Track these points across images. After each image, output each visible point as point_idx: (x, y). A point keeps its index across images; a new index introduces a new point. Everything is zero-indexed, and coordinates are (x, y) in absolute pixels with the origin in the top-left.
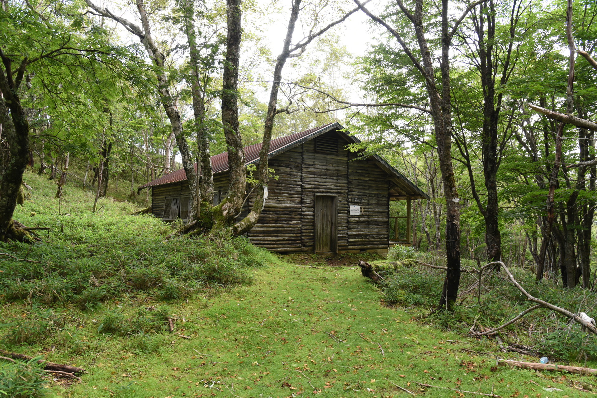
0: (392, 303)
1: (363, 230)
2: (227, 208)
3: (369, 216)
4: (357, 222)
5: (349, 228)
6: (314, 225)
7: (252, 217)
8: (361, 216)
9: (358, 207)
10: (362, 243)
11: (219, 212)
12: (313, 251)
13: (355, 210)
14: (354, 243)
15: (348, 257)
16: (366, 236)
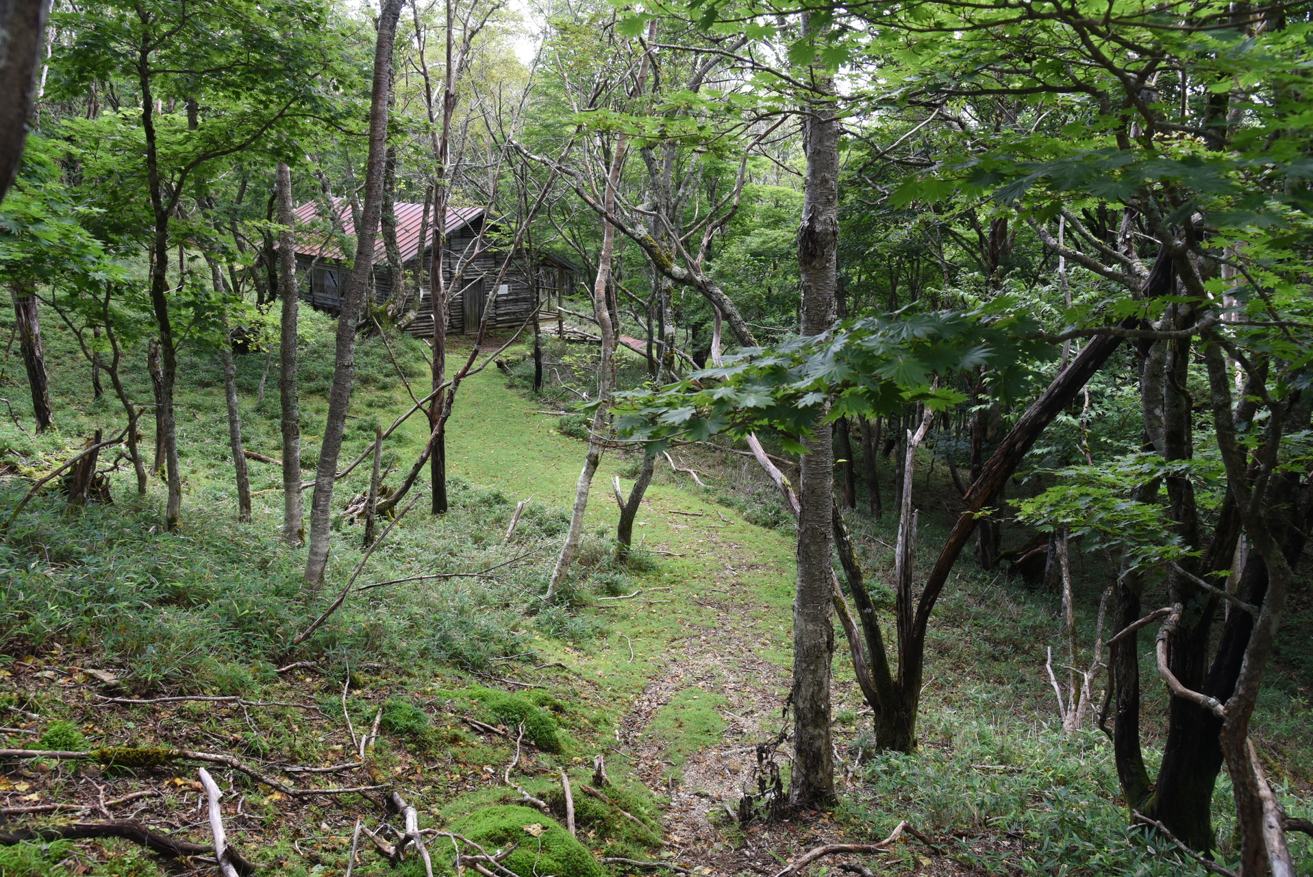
0: (510, 387)
1: (512, 308)
2: (391, 309)
3: (517, 294)
4: (505, 301)
5: (496, 308)
6: (463, 308)
7: (412, 315)
8: (510, 294)
9: (506, 286)
10: (510, 321)
11: (385, 313)
12: (462, 333)
13: (504, 289)
14: (502, 322)
15: (496, 336)
16: (514, 313)
